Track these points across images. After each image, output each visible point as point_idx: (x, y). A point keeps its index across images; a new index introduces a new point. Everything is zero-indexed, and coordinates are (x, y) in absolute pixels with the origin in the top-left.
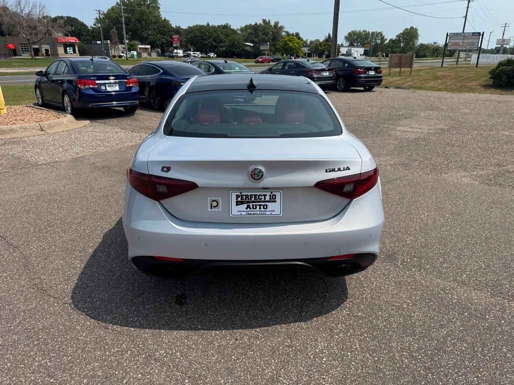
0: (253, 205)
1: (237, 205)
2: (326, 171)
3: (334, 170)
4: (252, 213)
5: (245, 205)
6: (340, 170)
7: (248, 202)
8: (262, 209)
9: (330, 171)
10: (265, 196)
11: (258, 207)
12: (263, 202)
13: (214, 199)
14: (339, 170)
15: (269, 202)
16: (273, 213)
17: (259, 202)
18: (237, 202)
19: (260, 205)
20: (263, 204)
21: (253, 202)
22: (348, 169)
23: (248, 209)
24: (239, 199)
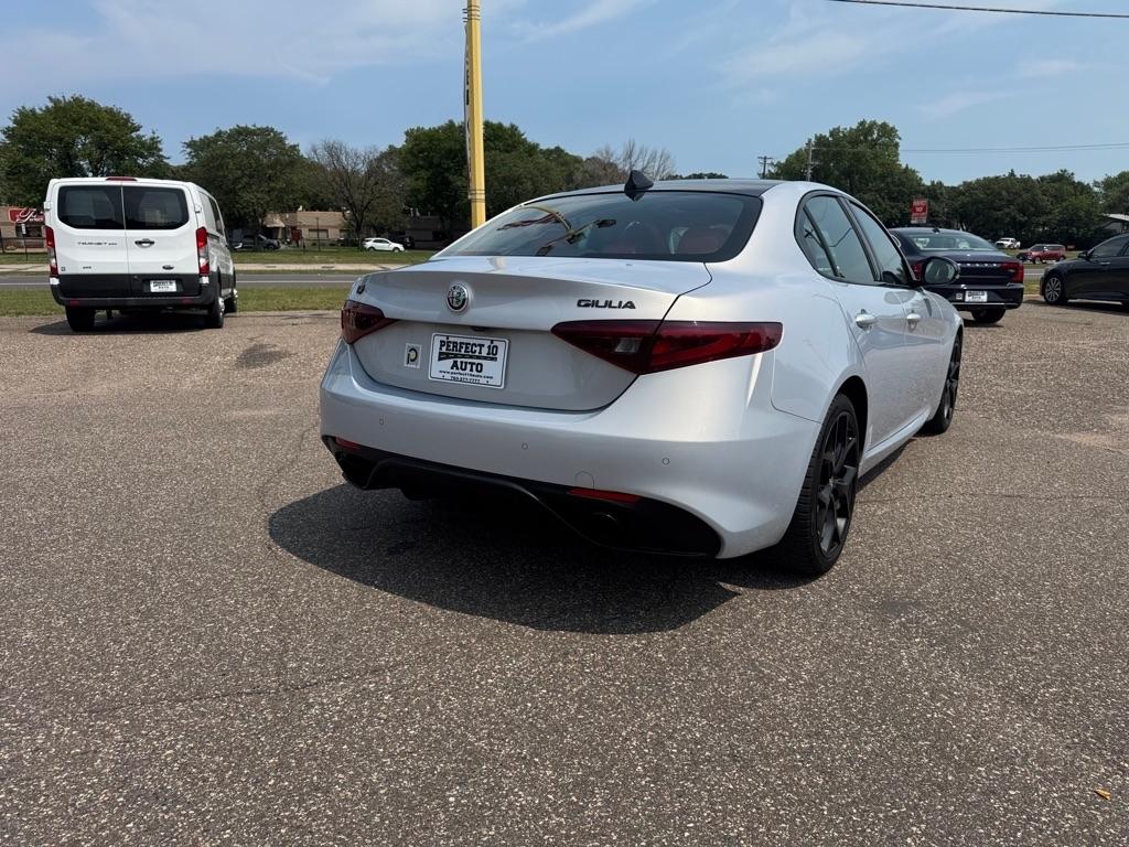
0: (462, 362)
1: (440, 359)
2: (579, 305)
3: (595, 304)
4: (459, 376)
5: (451, 362)
6: (610, 307)
7: (456, 356)
8: (475, 373)
9: (587, 305)
10: (481, 346)
11: (469, 366)
12: (478, 358)
13: (414, 345)
14: (608, 304)
15: (485, 358)
16: (491, 382)
17: (471, 357)
18: (441, 354)
19: (472, 364)
20: (477, 361)
21: (463, 356)
22: (631, 305)
23: (455, 370)
24: (444, 349)
